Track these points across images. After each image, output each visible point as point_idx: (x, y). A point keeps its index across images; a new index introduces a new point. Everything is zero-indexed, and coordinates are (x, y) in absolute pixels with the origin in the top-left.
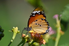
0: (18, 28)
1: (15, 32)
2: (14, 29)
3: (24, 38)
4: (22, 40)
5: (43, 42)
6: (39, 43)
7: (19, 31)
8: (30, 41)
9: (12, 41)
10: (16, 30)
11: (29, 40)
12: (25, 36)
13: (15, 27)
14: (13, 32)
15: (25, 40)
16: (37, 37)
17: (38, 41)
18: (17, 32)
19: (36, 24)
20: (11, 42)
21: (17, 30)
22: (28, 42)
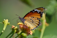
0: (8, 20)
1: (6, 24)
2: (4, 21)
3: (13, 29)
4: (12, 31)
5: (30, 32)
6: (27, 33)
7: (9, 23)
8: (19, 32)
9: (3, 31)
10: (6, 22)
11: (17, 31)
12: (14, 27)
13: (6, 20)
14: (4, 24)
15: (14, 31)
16: (25, 29)
17: (26, 32)
18: (7, 24)
19: (31, 19)
20: (2, 33)
21: (8, 22)
22: (17, 32)
